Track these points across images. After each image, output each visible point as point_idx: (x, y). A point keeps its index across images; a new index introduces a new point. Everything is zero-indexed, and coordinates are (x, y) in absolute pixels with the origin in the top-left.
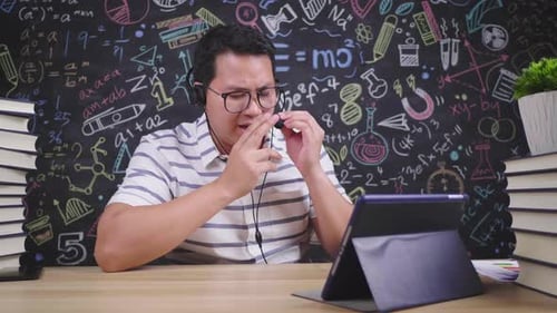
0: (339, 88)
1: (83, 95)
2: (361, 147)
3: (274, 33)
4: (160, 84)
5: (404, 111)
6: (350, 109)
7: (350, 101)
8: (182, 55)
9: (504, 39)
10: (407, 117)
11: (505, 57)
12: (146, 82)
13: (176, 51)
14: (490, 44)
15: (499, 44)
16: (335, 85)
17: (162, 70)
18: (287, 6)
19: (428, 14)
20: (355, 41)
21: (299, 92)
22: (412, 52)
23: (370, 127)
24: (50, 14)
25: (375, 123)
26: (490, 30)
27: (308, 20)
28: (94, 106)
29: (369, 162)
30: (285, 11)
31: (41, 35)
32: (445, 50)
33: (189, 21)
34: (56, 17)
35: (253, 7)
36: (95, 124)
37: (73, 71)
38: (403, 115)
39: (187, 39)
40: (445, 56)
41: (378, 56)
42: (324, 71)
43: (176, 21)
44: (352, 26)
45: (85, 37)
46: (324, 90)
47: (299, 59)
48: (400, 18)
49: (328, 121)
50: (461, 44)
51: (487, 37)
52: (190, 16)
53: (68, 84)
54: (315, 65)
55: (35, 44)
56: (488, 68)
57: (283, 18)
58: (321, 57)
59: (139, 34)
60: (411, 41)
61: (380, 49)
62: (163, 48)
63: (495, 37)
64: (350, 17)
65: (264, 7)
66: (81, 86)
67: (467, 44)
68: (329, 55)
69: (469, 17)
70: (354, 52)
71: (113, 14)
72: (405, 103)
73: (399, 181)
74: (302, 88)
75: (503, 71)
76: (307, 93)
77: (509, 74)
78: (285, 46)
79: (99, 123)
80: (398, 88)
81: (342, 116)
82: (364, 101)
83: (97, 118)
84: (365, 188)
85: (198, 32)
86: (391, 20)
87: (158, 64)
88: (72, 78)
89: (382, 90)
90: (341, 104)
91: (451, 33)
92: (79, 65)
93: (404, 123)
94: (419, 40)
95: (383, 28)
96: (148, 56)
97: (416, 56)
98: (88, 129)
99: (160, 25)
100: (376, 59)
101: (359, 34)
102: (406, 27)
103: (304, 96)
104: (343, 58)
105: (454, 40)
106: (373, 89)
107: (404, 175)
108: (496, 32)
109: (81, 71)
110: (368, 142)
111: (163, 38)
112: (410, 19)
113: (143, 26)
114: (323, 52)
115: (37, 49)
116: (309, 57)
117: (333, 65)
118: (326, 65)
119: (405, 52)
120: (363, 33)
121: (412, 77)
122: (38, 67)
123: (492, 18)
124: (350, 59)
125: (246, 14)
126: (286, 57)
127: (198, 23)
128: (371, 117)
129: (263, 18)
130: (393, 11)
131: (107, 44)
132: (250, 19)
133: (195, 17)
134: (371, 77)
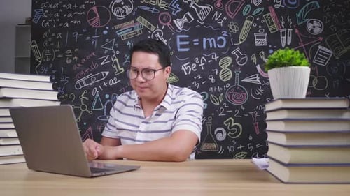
0: (218, 60)
1: (75, 67)
2: (232, 94)
3: (180, 29)
4: (117, 60)
5: (258, 73)
6: (225, 72)
7: (225, 67)
8: (129, 43)
9: (321, 27)
10: (260, 76)
11: (321, 39)
12: (109, 59)
13: (126, 41)
14: (312, 31)
15: (317, 31)
16: (216, 58)
17: (118, 52)
18: (188, 13)
19: (272, 14)
20: (228, 32)
21: (195, 63)
22: (263, 37)
23: (237, 82)
24: (58, 23)
25: (240, 80)
26: (312, 22)
27: (200, 21)
28: (81, 73)
29: (236, 103)
30: (187, 16)
31: (53, 35)
32: (283, 35)
33: (133, 24)
34: (61, 24)
35: (169, 14)
36: (81, 83)
37: (70, 54)
38: (257, 75)
39: (131, 34)
40: (283, 39)
41: (242, 40)
42: (210, 50)
43: (125, 24)
44: (226, 23)
45: (76, 35)
46: (210, 61)
47: (195, 44)
48: (255, 17)
49: (212, 79)
50: (294, 31)
51: (310, 26)
52: (133, 21)
53: (67, 61)
54: (205, 47)
55: (50, 40)
56: (310, 45)
57: (186, 20)
58: (208, 42)
59: (105, 32)
60: (262, 31)
61: (243, 36)
62: (118, 39)
63: (315, 27)
64: (225, 18)
65: (175, 14)
66: (75, 62)
67: (297, 31)
68: (212, 41)
69: (298, 15)
70: (228, 39)
71: (91, 22)
72: (258, 68)
73: (254, 114)
74: (197, 60)
75: (320, 47)
76: (200, 63)
77: (324, 49)
78: (187, 36)
79: (84, 83)
80: (254, 59)
81: (220, 76)
82: (233, 67)
83: (83, 80)
84: (234, 118)
85: (138, 30)
86: (250, 19)
87: (116, 49)
88: (70, 58)
89: (244, 60)
90: (220, 69)
91: (287, 25)
92: (73, 50)
93: (258, 80)
94: (267, 30)
95: (245, 24)
96: (110, 45)
97: (265, 40)
98: (78, 86)
99: (117, 27)
100: (240, 42)
101: (231, 28)
102: (259, 23)
103: (198, 65)
104: (221, 42)
105: (289, 29)
106: (239, 59)
107: (258, 110)
108: (316, 24)
109: (74, 54)
110: (236, 91)
111: (118, 34)
112: (262, 18)
113: (107, 28)
114: (209, 39)
115: (51, 42)
116: (201, 42)
117: (215, 46)
118: (211, 46)
119: (258, 37)
120: (233, 27)
121: (263, 52)
122: (52, 52)
123: (313, 15)
124: (225, 42)
125: (164, 19)
126: (187, 43)
127: (138, 25)
128: (237, 77)
129: (175, 21)
130: (251, 13)
131: (88, 38)
132: (167, 22)
133: (136, 22)
134: (238, 53)
